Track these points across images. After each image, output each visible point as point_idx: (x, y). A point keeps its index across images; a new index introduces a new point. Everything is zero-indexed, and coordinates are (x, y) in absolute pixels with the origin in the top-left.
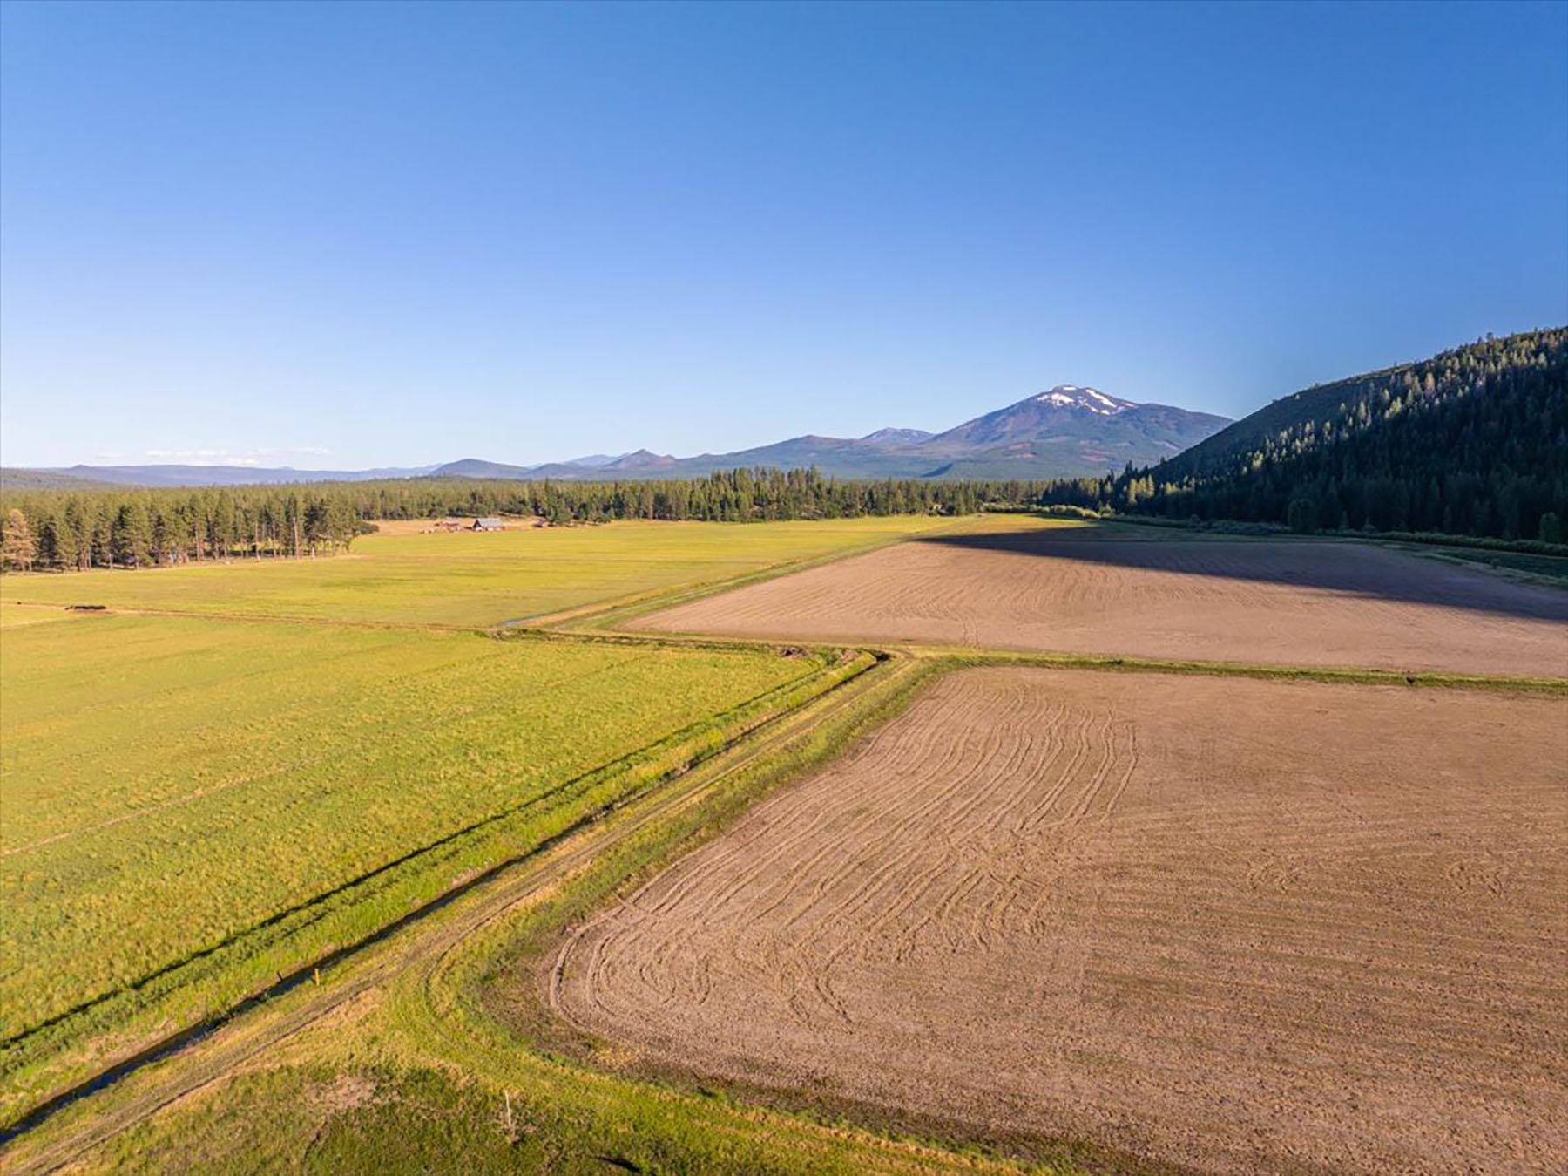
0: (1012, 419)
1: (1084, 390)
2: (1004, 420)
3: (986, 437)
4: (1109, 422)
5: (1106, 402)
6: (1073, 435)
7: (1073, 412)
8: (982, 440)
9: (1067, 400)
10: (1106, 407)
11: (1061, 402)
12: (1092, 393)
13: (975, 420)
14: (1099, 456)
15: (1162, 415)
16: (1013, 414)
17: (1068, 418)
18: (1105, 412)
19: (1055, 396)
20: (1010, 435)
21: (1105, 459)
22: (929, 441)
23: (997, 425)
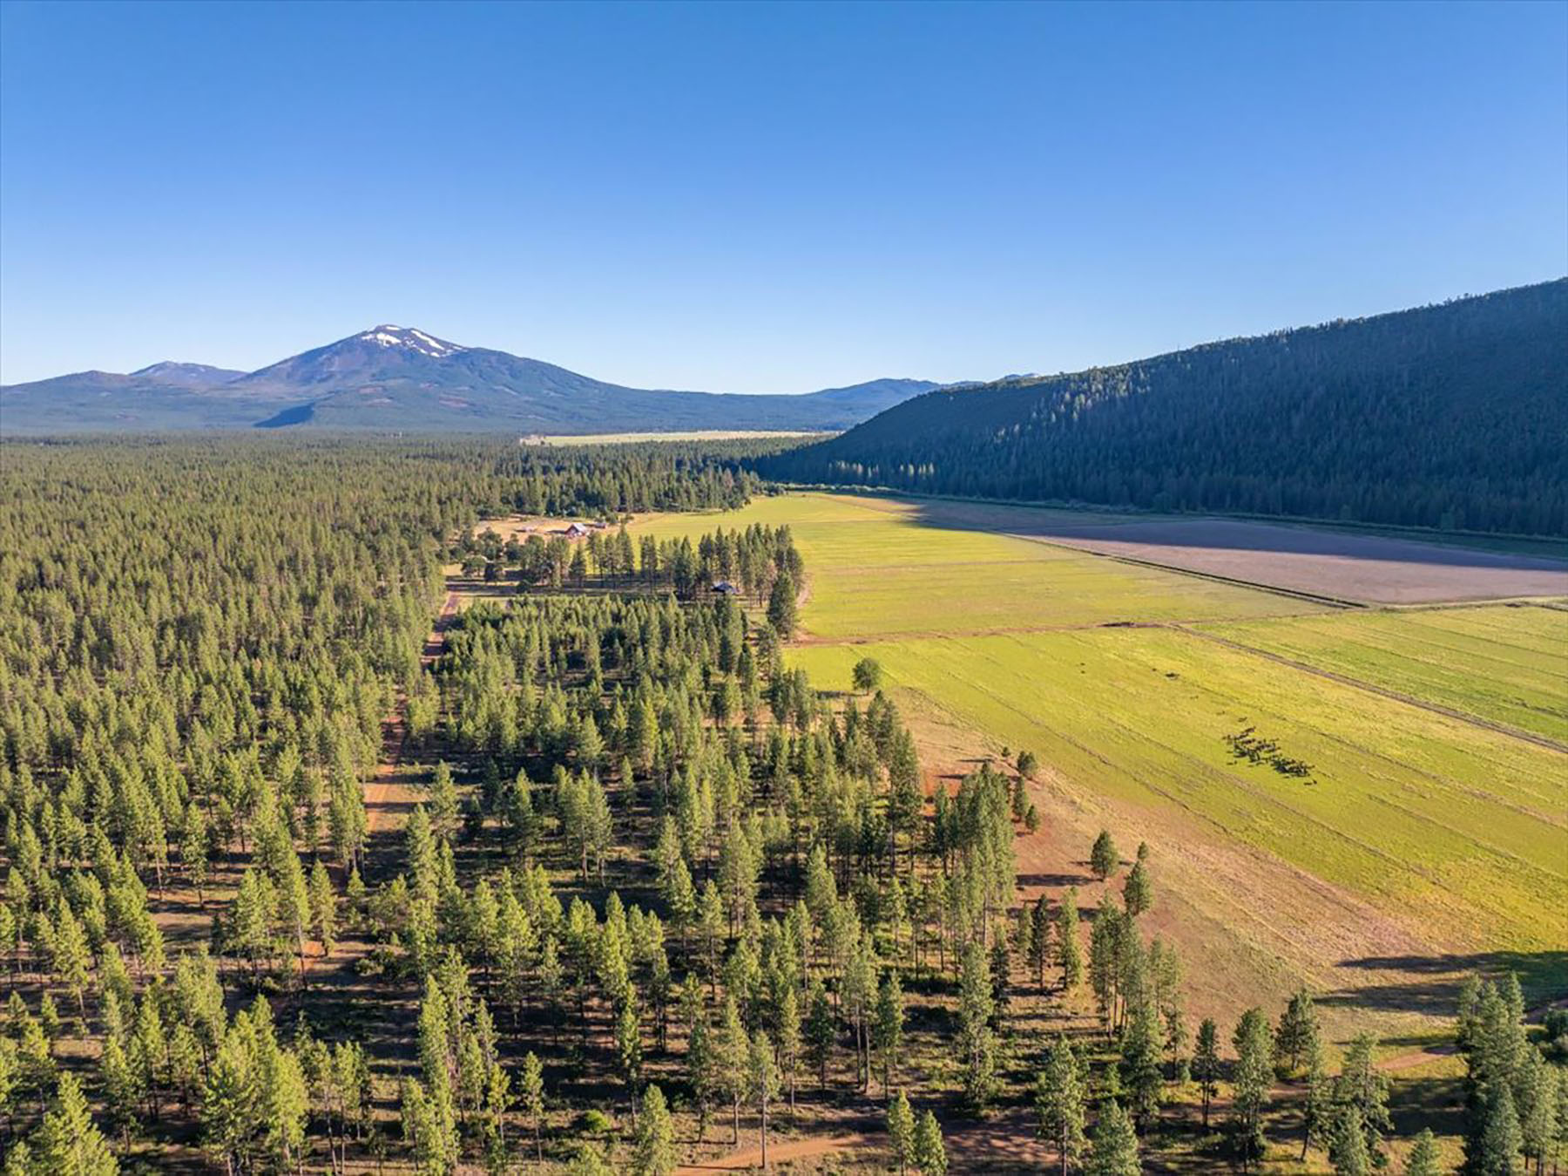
0: (337, 358)
1: (409, 330)
2: (329, 359)
3: (312, 377)
4: (442, 365)
5: (433, 343)
6: (410, 378)
7: (402, 353)
8: (307, 380)
9: (394, 340)
10: (435, 350)
11: (388, 342)
12: (419, 335)
13: (292, 358)
14: (458, 401)
15: (493, 359)
16: (337, 353)
17: (398, 359)
18: (435, 354)
19: (381, 336)
20: (339, 376)
21: (464, 405)
22: (242, 379)
23: (322, 364)
